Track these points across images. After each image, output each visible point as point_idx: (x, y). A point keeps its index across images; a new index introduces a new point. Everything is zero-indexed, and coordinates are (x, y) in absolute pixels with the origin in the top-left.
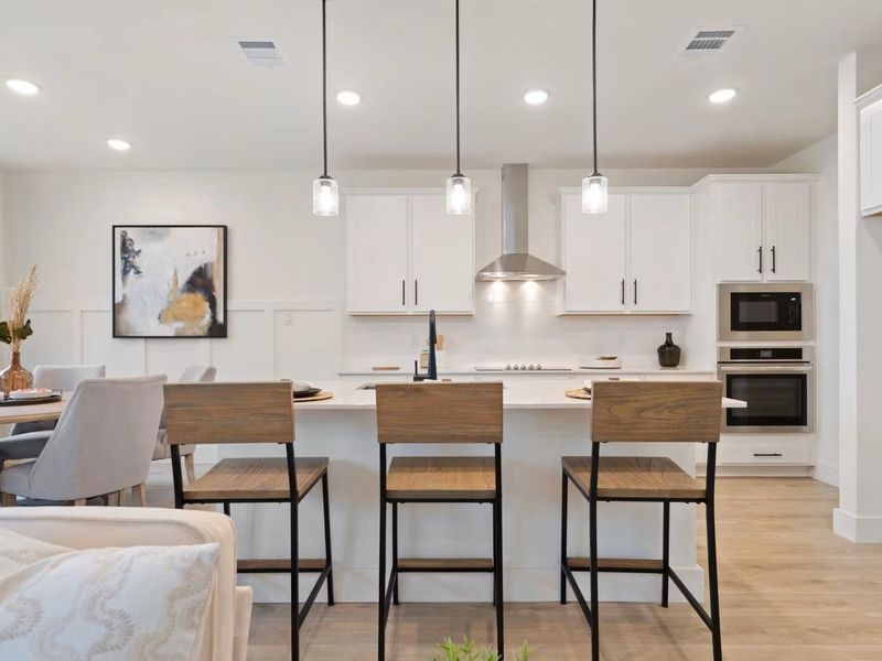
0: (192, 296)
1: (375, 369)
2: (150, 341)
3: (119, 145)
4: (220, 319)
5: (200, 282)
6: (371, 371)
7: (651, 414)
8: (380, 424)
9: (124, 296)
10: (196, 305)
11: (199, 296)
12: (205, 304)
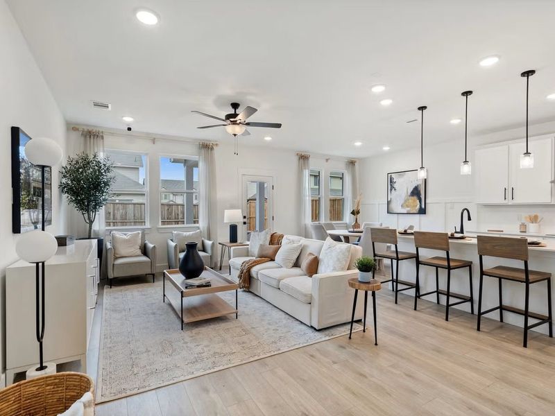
0: (412, 198)
1: (488, 230)
2: (400, 215)
3: (386, 148)
4: (423, 206)
5: (416, 192)
6: (487, 232)
7: (496, 247)
8: (415, 243)
9: (391, 198)
10: (414, 201)
11: (415, 198)
12: (418, 201)
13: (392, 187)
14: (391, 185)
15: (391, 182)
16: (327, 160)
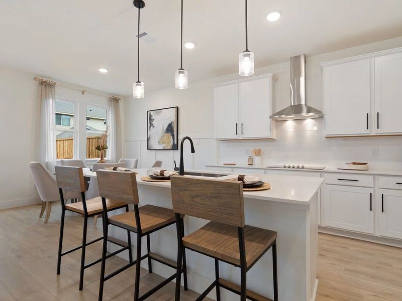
0: (167, 134)
1: (224, 164)
2: (157, 151)
4: (176, 143)
5: (169, 129)
6: (222, 165)
9: (150, 135)
10: (169, 137)
11: (169, 134)
12: (172, 137)
13: (151, 124)
14: (150, 122)
15: (150, 119)
16: (83, 92)
